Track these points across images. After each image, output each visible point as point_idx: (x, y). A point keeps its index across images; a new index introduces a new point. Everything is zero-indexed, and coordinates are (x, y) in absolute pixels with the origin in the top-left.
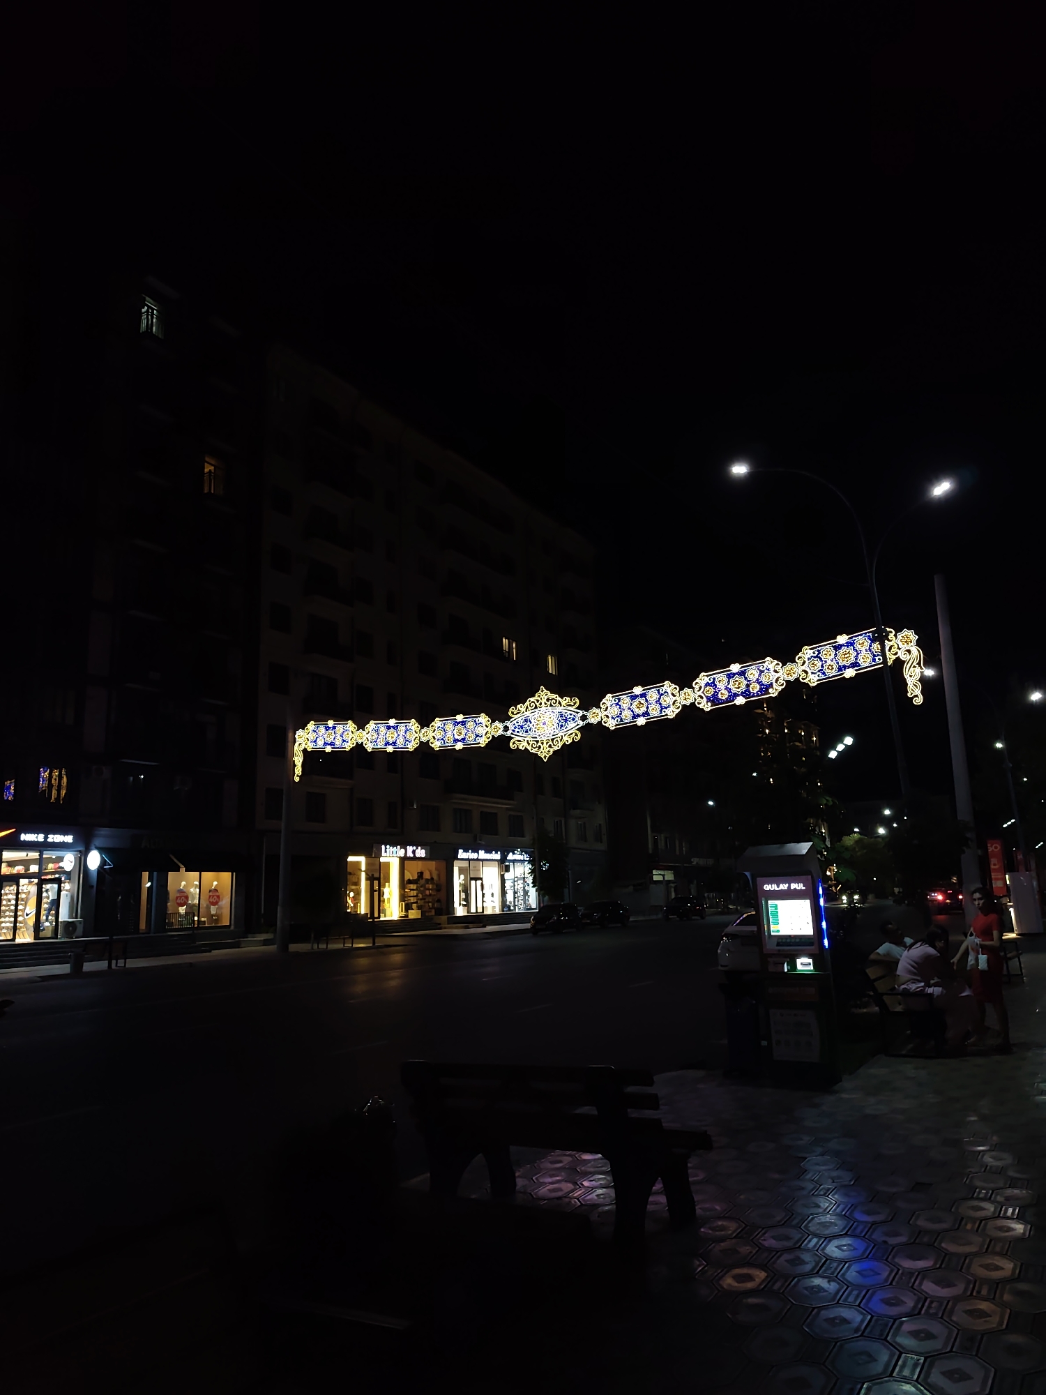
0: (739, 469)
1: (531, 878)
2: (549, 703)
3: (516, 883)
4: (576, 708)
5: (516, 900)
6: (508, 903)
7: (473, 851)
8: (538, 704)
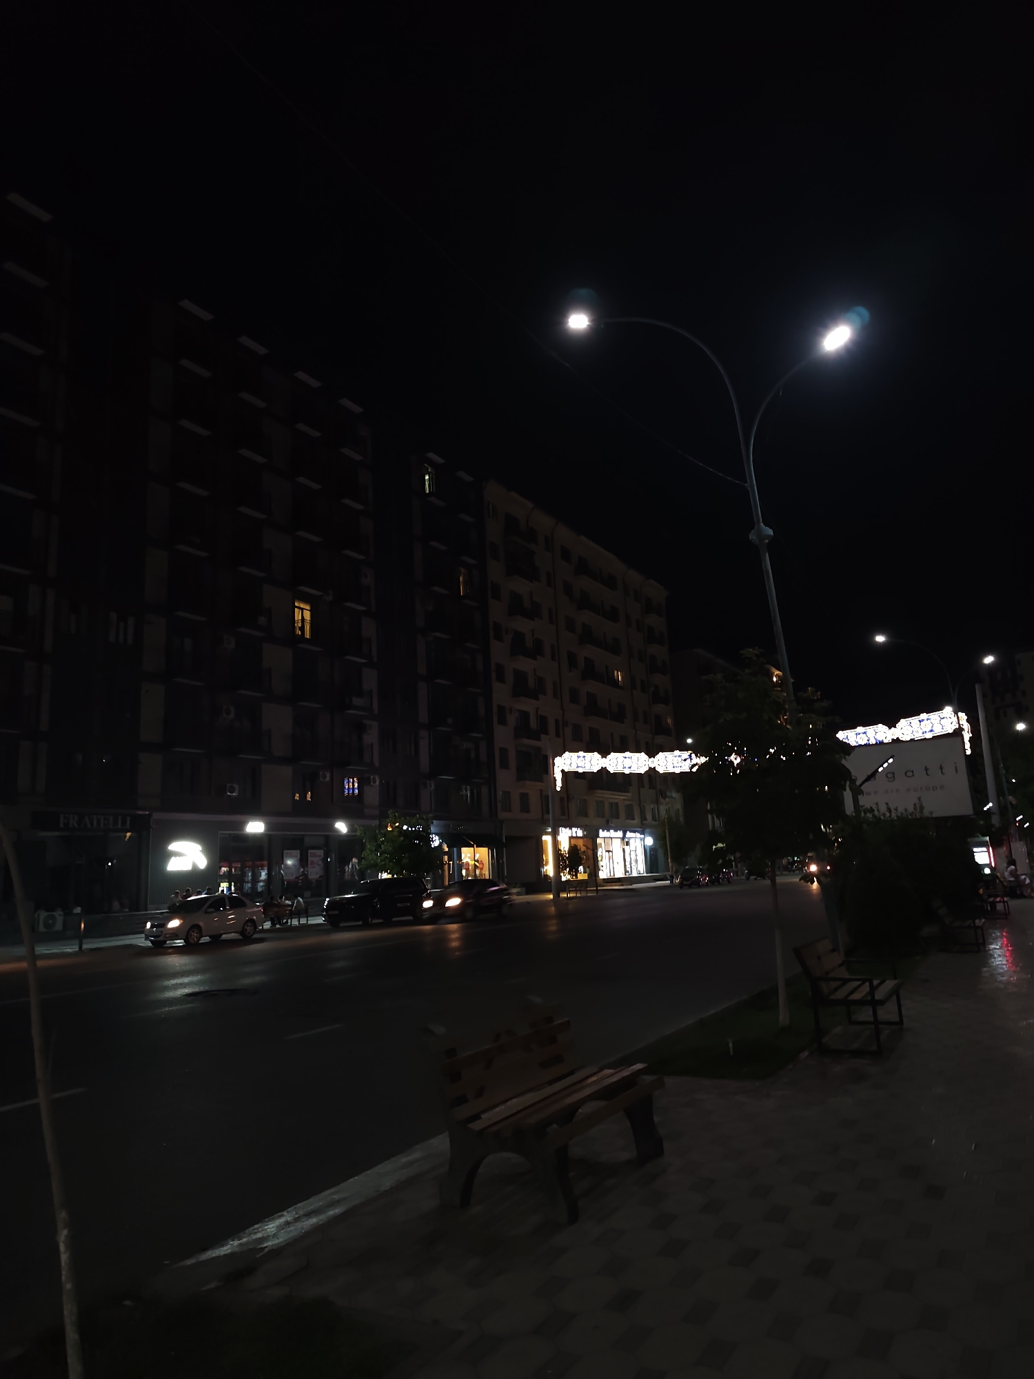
0: (880, 639)
3: (632, 854)
5: (632, 867)
6: (627, 869)
7: (607, 831)
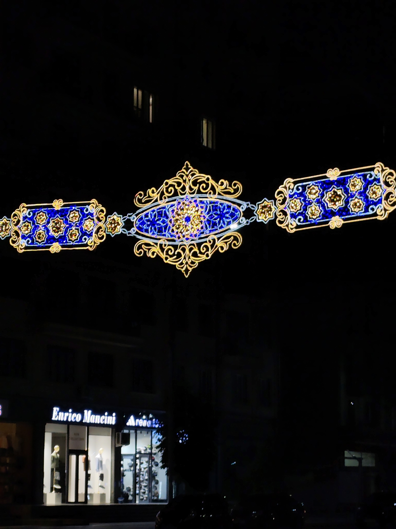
1: (160, 454)
2: (196, 188)
3: (138, 461)
4: (238, 198)
5: (138, 486)
6: (125, 490)
7: (76, 411)
8: (179, 189)
